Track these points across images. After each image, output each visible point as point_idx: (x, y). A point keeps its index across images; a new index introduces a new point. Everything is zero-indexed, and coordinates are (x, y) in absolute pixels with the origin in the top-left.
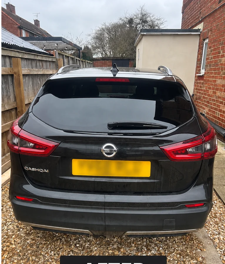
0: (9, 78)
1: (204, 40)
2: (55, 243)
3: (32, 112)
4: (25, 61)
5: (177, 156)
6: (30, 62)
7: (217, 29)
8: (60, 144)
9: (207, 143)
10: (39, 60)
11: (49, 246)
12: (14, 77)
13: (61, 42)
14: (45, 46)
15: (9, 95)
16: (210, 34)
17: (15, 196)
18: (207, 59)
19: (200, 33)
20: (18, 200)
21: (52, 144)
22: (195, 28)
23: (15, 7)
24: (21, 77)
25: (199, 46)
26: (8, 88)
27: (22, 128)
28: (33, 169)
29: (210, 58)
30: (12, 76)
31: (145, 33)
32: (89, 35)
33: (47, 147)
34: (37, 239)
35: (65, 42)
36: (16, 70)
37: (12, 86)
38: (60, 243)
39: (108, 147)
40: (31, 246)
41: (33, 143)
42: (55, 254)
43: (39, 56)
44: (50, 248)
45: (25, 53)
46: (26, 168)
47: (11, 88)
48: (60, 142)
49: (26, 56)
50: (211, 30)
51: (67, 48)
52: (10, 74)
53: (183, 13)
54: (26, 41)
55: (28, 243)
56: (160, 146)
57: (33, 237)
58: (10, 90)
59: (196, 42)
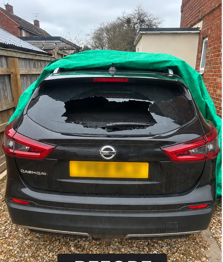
0: (6, 78)
1: (204, 38)
2: (53, 244)
3: (27, 114)
4: (23, 60)
5: (179, 157)
6: (27, 62)
7: (216, 27)
8: (56, 147)
9: (210, 144)
10: (37, 60)
11: (48, 247)
12: (12, 77)
13: (59, 41)
14: (43, 46)
15: (7, 96)
16: (209, 32)
17: (11, 199)
18: (207, 57)
19: (199, 32)
20: (14, 202)
21: (48, 147)
22: (194, 27)
23: (13, 7)
24: (19, 77)
25: (199, 44)
26: (5, 89)
27: (16, 131)
28: (30, 172)
29: (210, 57)
30: (9, 76)
31: (144, 32)
32: (89, 35)
33: (42, 150)
34: (35, 239)
35: (63, 42)
36: (13, 70)
37: (9, 86)
38: (59, 244)
39: (107, 149)
40: (29, 246)
41: (28, 146)
42: (53, 256)
43: (37, 56)
44: (48, 249)
45: (23, 53)
46: (22, 171)
47: (8, 88)
48: (56, 145)
49: (23, 56)
50: (211, 28)
51: (65, 47)
52: (7, 74)
53: (182, 12)
54: (24, 41)
55: (26, 244)
56: (161, 147)
57: (31, 237)
58: (8, 90)
59: (196, 40)
